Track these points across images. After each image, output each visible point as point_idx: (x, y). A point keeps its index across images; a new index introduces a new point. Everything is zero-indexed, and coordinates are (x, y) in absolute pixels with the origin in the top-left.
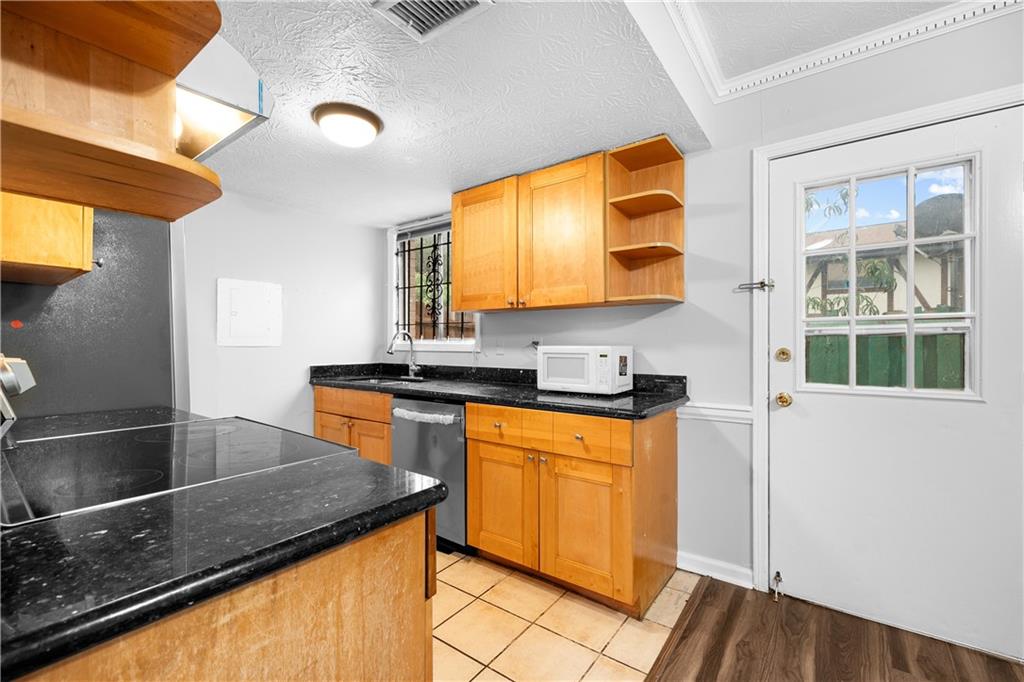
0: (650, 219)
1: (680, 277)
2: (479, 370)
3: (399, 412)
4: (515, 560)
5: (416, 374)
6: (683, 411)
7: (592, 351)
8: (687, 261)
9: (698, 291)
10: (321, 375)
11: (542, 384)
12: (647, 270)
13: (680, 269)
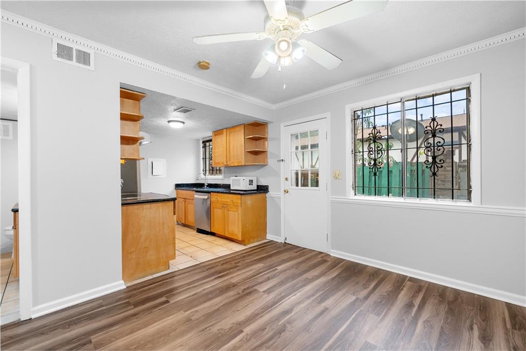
0: (260, 141)
1: (267, 158)
2: (223, 185)
3: (196, 196)
4: (221, 234)
5: (207, 186)
6: (267, 195)
7: (242, 178)
8: (268, 153)
9: (271, 161)
10: (178, 186)
11: (232, 188)
12: (260, 155)
13: (267, 155)
